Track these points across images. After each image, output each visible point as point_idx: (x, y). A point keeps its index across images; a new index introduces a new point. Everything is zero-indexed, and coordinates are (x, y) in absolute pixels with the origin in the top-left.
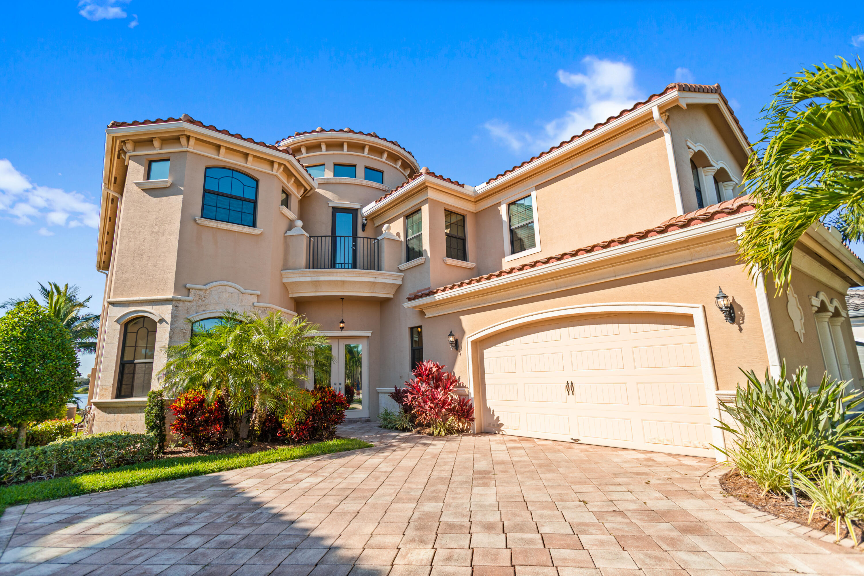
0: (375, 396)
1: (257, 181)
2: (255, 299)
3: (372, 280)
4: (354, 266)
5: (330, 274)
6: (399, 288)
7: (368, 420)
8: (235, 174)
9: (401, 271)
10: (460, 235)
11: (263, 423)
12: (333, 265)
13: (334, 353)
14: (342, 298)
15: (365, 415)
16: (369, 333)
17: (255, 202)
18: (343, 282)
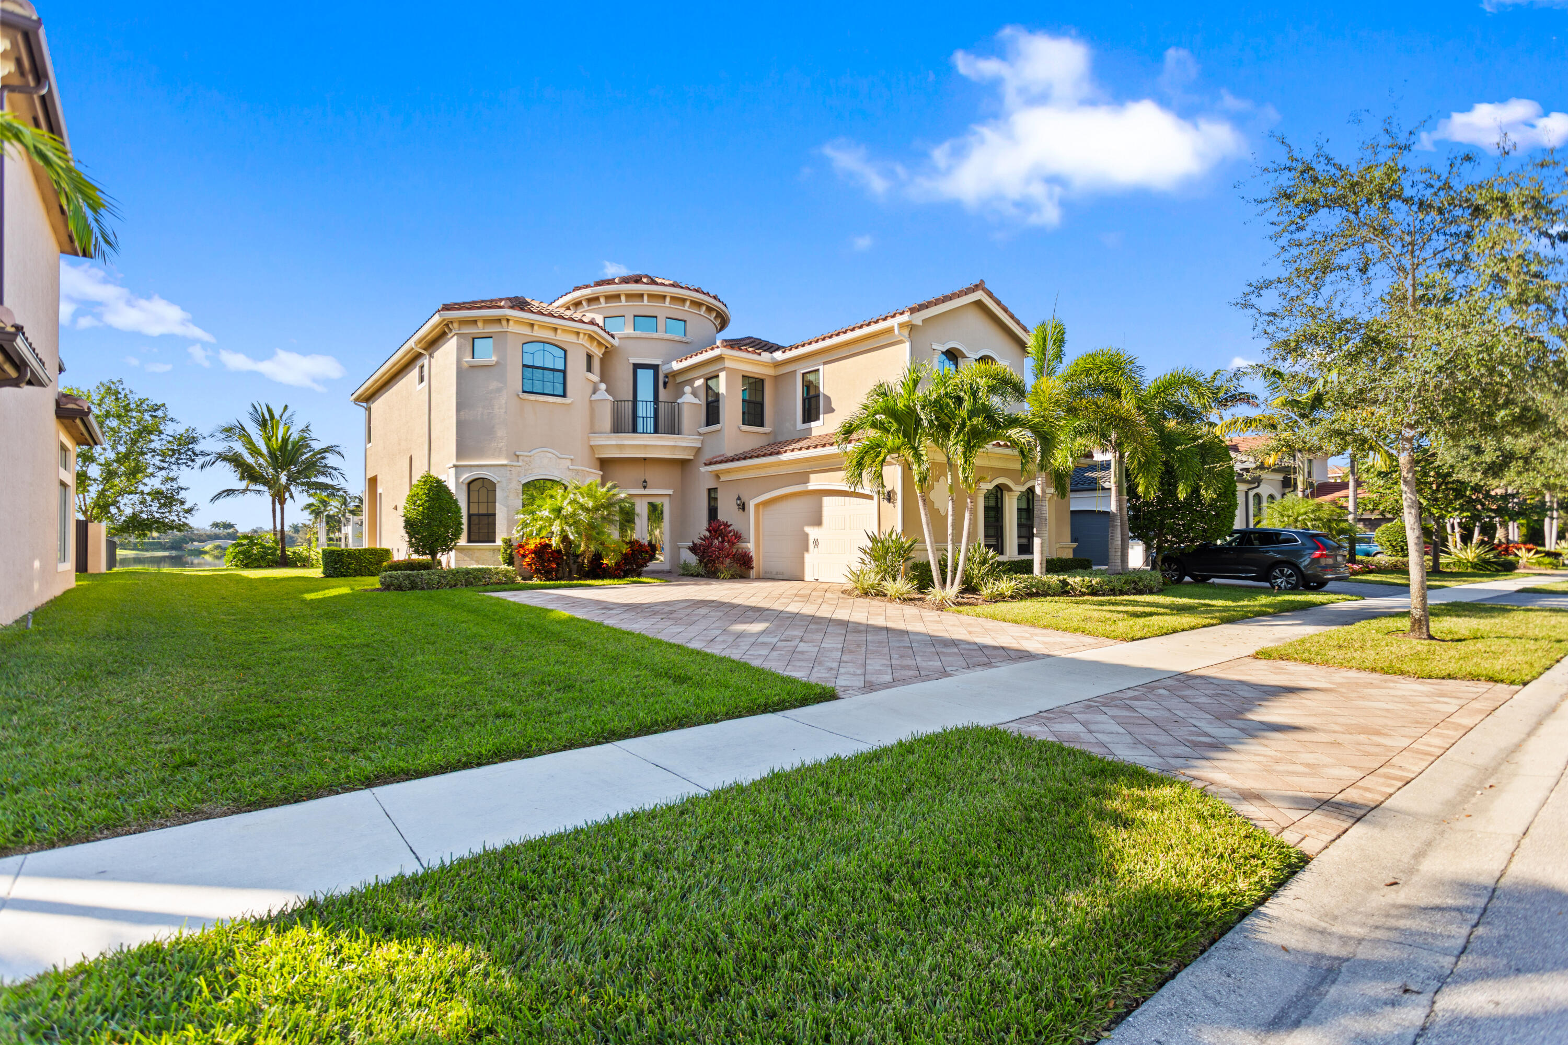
0: (676, 550)
1: (565, 351)
2: (569, 463)
3: (672, 443)
4: (656, 431)
5: (633, 438)
6: (698, 450)
7: (669, 572)
8: (547, 347)
9: (700, 434)
10: (759, 399)
11: (590, 562)
12: (635, 430)
13: (638, 509)
14: (645, 459)
15: (667, 567)
16: (670, 492)
17: (564, 372)
18: (646, 446)
